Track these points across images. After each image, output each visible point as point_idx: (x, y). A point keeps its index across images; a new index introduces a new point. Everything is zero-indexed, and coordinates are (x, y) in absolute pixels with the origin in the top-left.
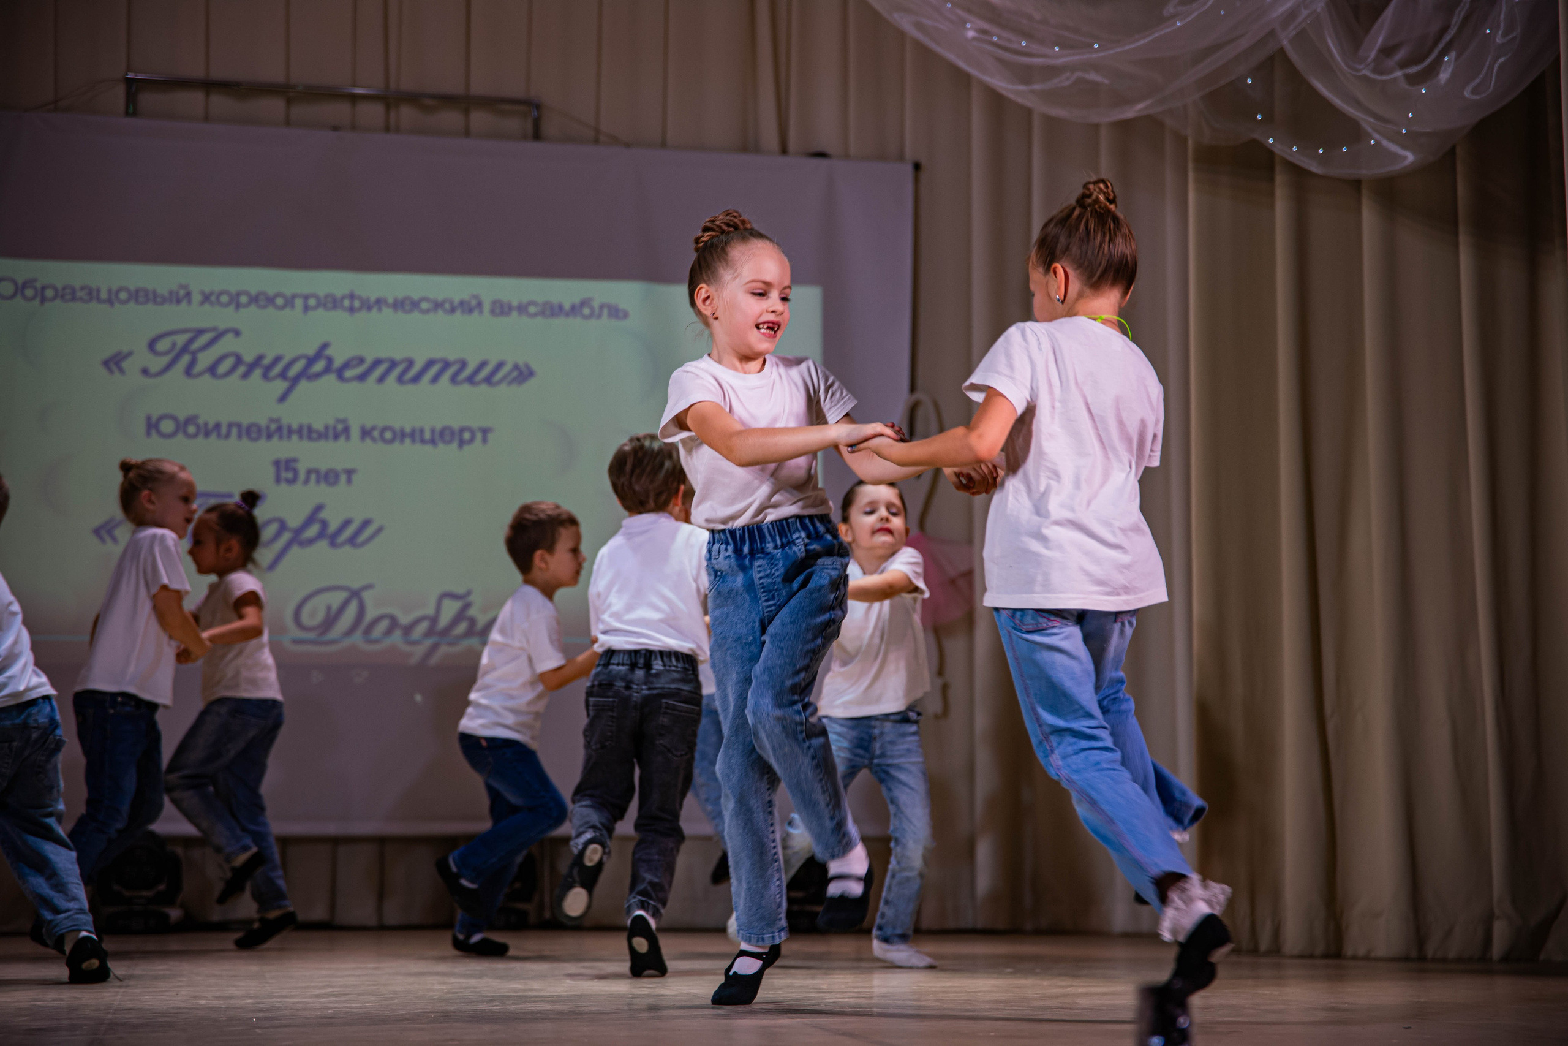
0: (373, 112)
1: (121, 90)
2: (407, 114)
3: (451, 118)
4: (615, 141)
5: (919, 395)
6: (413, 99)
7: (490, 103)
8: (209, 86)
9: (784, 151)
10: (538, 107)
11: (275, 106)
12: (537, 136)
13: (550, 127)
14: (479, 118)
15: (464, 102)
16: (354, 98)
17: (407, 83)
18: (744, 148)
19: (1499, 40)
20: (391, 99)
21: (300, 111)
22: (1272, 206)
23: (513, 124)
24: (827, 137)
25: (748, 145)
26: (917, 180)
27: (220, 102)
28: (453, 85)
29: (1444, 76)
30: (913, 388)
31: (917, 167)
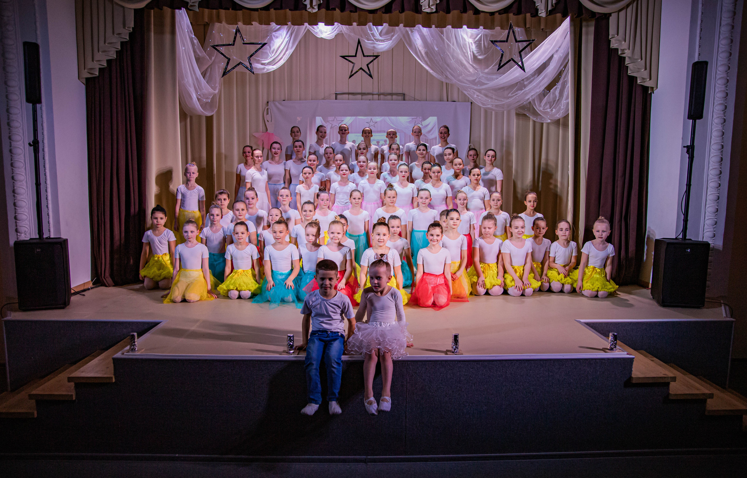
0: (376, 97)
1: (335, 95)
2: (382, 96)
3: (389, 97)
4: (418, 100)
5: (470, 144)
6: (383, 94)
7: (397, 94)
8: (349, 94)
9: (448, 101)
10: (404, 94)
11: (359, 96)
12: (404, 100)
13: (406, 98)
14: (394, 97)
15: (391, 94)
16: (373, 94)
17: (382, 91)
18: (441, 101)
19: (562, 108)
20: (379, 95)
21: (364, 97)
22: (530, 122)
23: (400, 98)
24: (455, 97)
25: (441, 100)
26: (471, 105)
27: (351, 96)
28: (389, 91)
29: (554, 111)
30: (470, 143)
31: (471, 103)
